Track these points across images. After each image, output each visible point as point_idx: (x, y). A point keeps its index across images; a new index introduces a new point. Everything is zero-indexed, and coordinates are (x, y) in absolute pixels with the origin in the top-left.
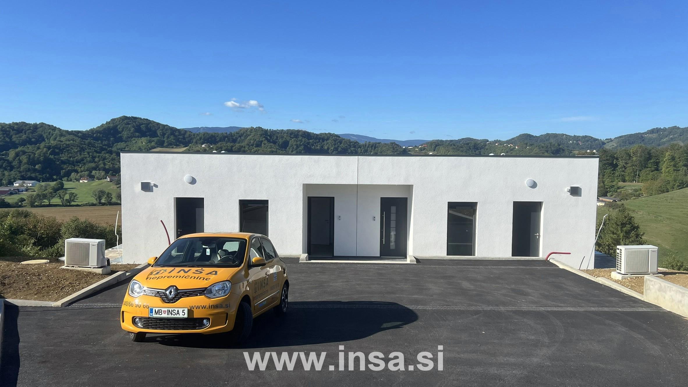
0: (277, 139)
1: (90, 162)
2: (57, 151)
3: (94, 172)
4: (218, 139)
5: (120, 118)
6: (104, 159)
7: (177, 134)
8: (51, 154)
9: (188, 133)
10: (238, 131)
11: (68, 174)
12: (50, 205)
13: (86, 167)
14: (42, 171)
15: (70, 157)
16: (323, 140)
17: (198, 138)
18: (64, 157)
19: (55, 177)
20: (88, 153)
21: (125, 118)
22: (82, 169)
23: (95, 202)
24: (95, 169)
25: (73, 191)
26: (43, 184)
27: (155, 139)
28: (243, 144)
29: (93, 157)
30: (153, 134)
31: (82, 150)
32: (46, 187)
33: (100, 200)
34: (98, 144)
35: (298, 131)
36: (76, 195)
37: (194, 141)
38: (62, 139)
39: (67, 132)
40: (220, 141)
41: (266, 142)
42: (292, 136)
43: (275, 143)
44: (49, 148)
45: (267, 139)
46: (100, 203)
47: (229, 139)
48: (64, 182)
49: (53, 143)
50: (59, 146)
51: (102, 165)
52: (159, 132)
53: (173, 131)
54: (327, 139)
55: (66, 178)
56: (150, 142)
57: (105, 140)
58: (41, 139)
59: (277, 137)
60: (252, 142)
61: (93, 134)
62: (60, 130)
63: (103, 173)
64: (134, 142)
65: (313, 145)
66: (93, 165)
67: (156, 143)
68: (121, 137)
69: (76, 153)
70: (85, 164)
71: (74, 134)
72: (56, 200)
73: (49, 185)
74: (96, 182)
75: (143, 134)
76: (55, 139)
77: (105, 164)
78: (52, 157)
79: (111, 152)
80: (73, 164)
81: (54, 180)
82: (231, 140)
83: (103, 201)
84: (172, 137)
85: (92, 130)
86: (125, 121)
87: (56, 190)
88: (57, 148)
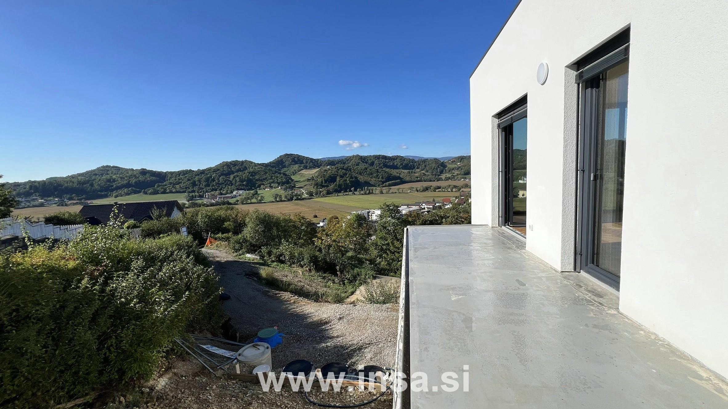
0: (368, 161)
1: (270, 179)
2: (254, 174)
3: (272, 184)
4: (335, 163)
5: (284, 155)
6: (277, 177)
7: (314, 161)
8: (250, 176)
9: (320, 161)
10: (346, 158)
11: (259, 186)
12: (251, 203)
13: (268, 182)
14: (246, 186)
15: (260, 177)
16: (394, 159)
17: (325, 163)
18: (257, 177)
19: (253, 188)
20: (269, 174)
21: (287, 155)
22: (266, 183)
23: (274, 200)
24: (273, 183)
25: (262, 195)
26: (247, 192)
27: (303, 165)
28: (349, 165)
29: (272, 177)
30: (302, 162)
31: (266, 173)
32: (249, 193)
33: (276, 199)
34: (274, 169)
35: (380, 155)
36: (264, 197)
37: (323, 164)
38: (256, 168)
39: (258, 164)
40: (337, 164)
41: (362, 163)
42: (376, 159)
43: (366, 163)
44: (249, 173)
45: (362, 161)
46: (276, 201)
47: (341, 163)
48: (258, 191)
49: (251, 170)
50: (254, 172)
51: (276, 181)
52: (304, 161)
53: (312, 160)
54: (396, 159)
55: (258, 188)
56: (300, 167)
57: (277, 167)
58: (246, 168)
59: (368, 160)
60: (354, 163)
61: (271, 164)
62: (254, 163)
63: (277, 185)
64: (292, 167)
65: (388, 163)
66: (272, 181)
67: (303, 167)
68: (285, 165)
69: (263, 175)
70: (267, 180)
71: (261, 165)
72: (254, 200)
73: (250, 192)
74: (274, 190)
75: (296, 163)
76: (252, 168)
77: (278, 180)
78: (251, 177)
79: (280, 173)
80: (261, 180)
81: (253, 190)
82: (342, 163)
83: (278, 200)
84: (311, 163)
85: (270, 162)
86: (287, 157)
87: (254, 195)
88: (254, 173)
